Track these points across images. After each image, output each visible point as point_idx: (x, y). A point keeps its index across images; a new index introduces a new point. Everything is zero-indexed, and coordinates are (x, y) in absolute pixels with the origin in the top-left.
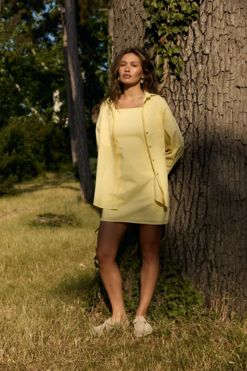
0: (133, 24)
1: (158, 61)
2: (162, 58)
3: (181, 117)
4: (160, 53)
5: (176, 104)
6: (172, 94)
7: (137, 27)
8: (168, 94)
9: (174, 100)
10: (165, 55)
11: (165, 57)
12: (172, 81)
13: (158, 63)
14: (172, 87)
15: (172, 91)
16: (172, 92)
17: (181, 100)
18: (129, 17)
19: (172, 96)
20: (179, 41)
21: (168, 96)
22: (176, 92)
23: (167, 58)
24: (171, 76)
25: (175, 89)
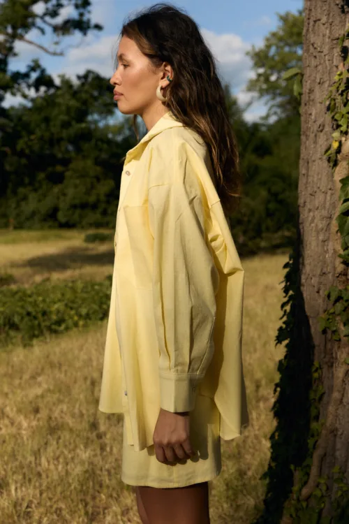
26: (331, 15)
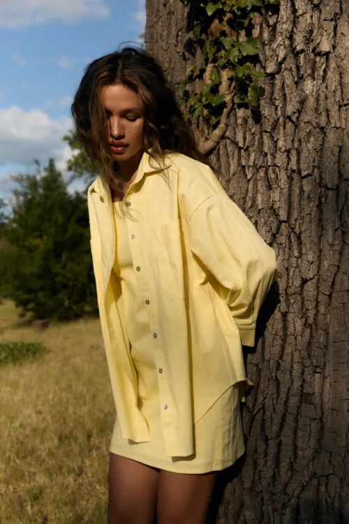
1: (208, 78)
2: (218, 69)
3: (260, 207)
4: (214, 60)
5: (249, 177)
8: (231, 154)
9: (243, 167)
11: (224, 67)
12: (240, 121)
13: (209, 82)
14: (239, 137)
15: (241, 145)
16: (240, 149)
17: (261, 167)
19: (240, 158)
20: (258, 28)
21: (231, 158)
22: (248, 147)
23: (227, 69)
24: (237, 110)
25: (247, 141)
26: (173, 61)
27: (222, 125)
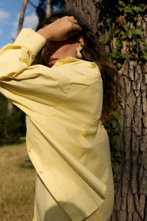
0: (85, 10)
1: (114, 45)
2: (120, 41)
3: (144, 111)
4: (116, 36)
5: (137, 95)
6: (132, 83)
7: (89, 11)
8: (127, 83)
9: (134, 90)
10: (123, 37)
11: (124, 40)
12: (131, 67)
13: (115, 47)
14: (132, 75)
15: (133, 79)
16: (132, 81)
17: (144, 91)
18: (80, 5)
19: (132, 86)
20: (140, 22)
21: (127, 85)
22: (136, 80)
23: (125, 41)
24: (130, 62)
25: (136, 77)
27: (123, 69)
